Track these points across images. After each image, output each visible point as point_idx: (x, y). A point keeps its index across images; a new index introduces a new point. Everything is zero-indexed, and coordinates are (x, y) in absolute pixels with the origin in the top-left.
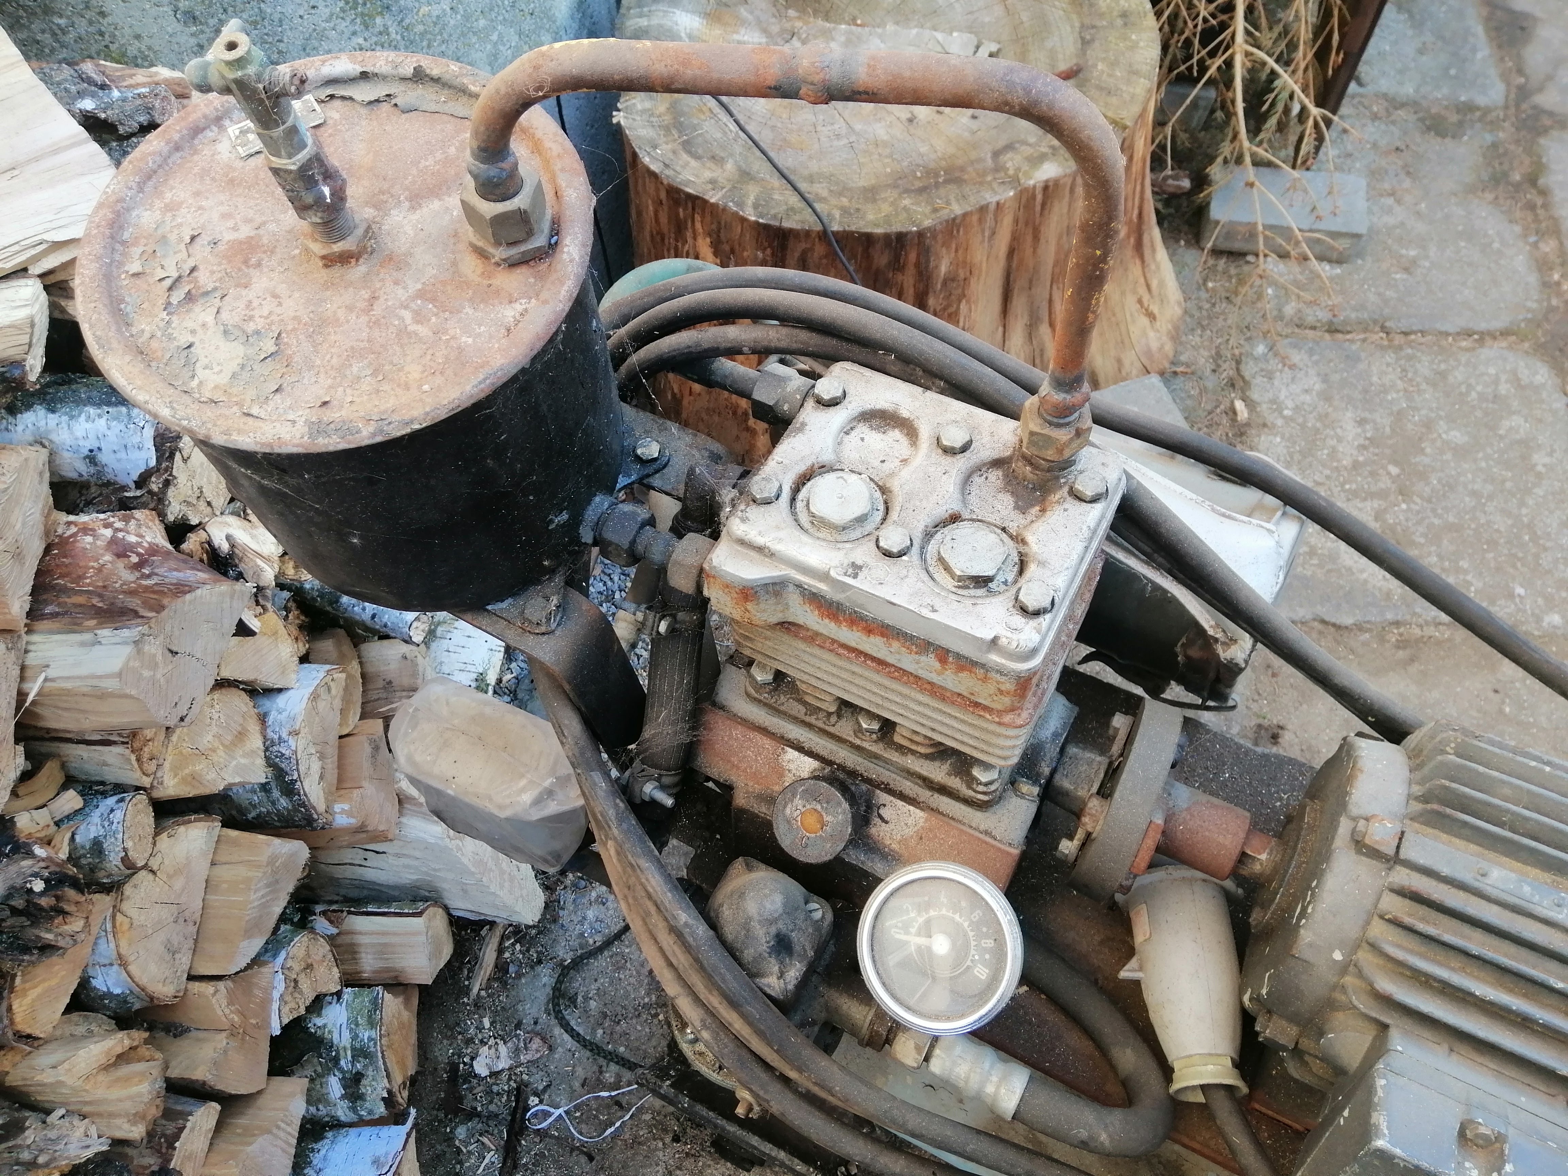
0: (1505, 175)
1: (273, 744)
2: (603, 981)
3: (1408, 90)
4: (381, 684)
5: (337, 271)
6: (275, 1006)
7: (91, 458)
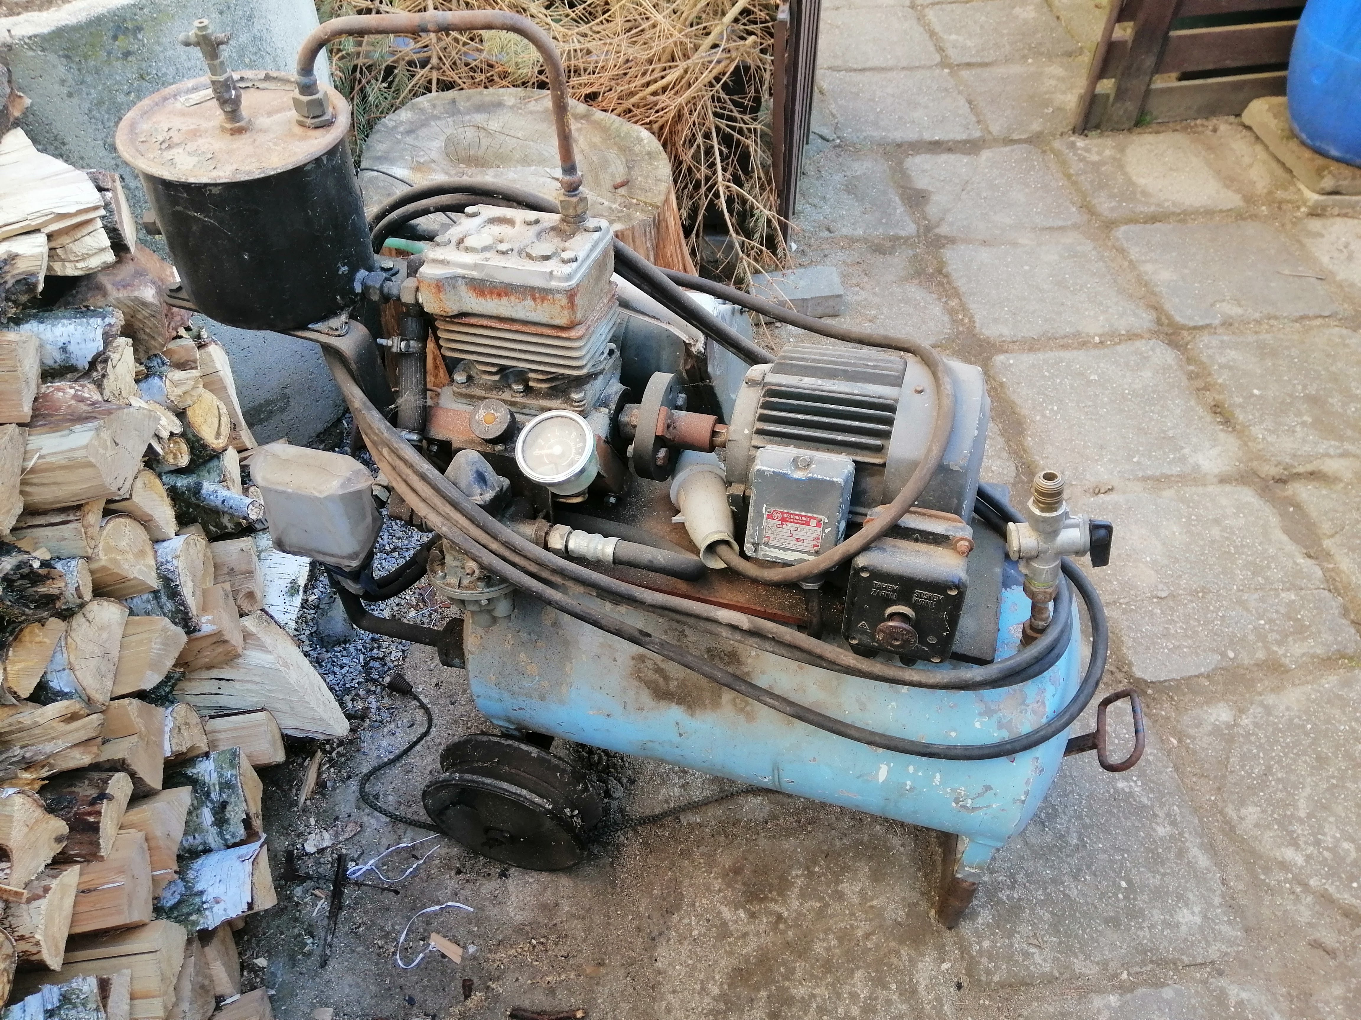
0: (924, 270)
1: (162, 564)
2: (397, 782)
3: (859, 232)
4: (226, 570)
5: (236, 137)
6: (167, 736)
7: (64, 349)
